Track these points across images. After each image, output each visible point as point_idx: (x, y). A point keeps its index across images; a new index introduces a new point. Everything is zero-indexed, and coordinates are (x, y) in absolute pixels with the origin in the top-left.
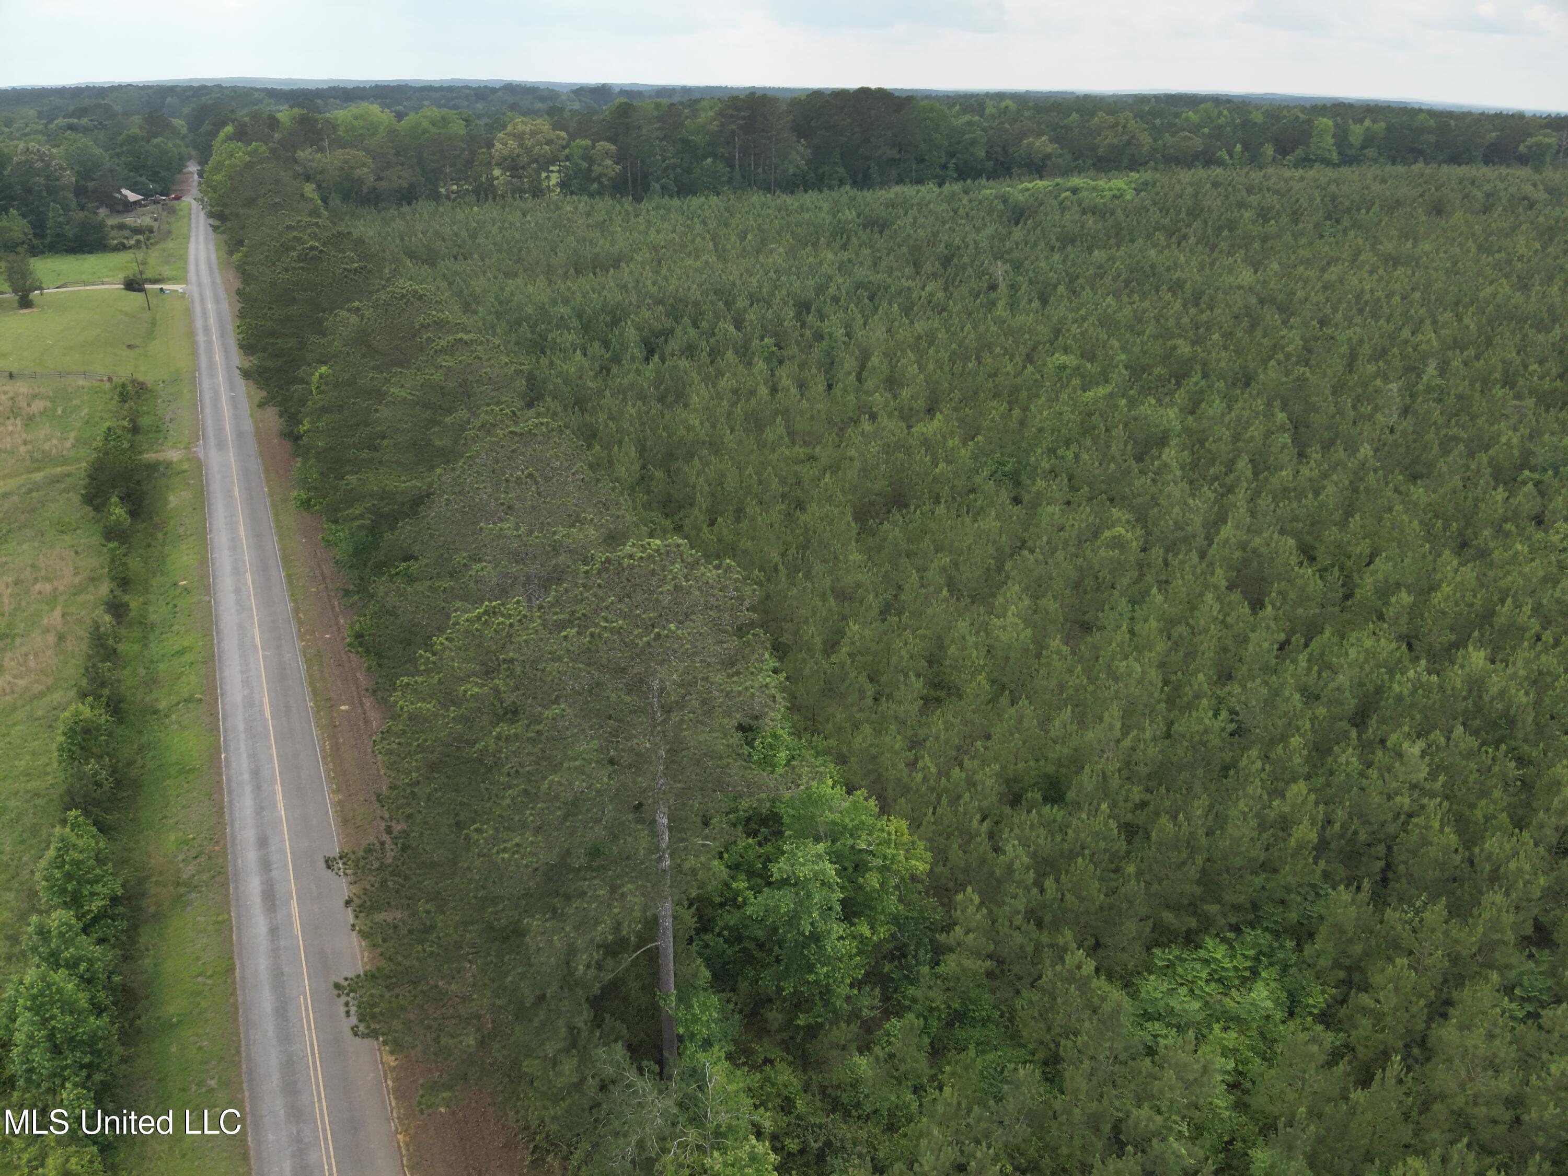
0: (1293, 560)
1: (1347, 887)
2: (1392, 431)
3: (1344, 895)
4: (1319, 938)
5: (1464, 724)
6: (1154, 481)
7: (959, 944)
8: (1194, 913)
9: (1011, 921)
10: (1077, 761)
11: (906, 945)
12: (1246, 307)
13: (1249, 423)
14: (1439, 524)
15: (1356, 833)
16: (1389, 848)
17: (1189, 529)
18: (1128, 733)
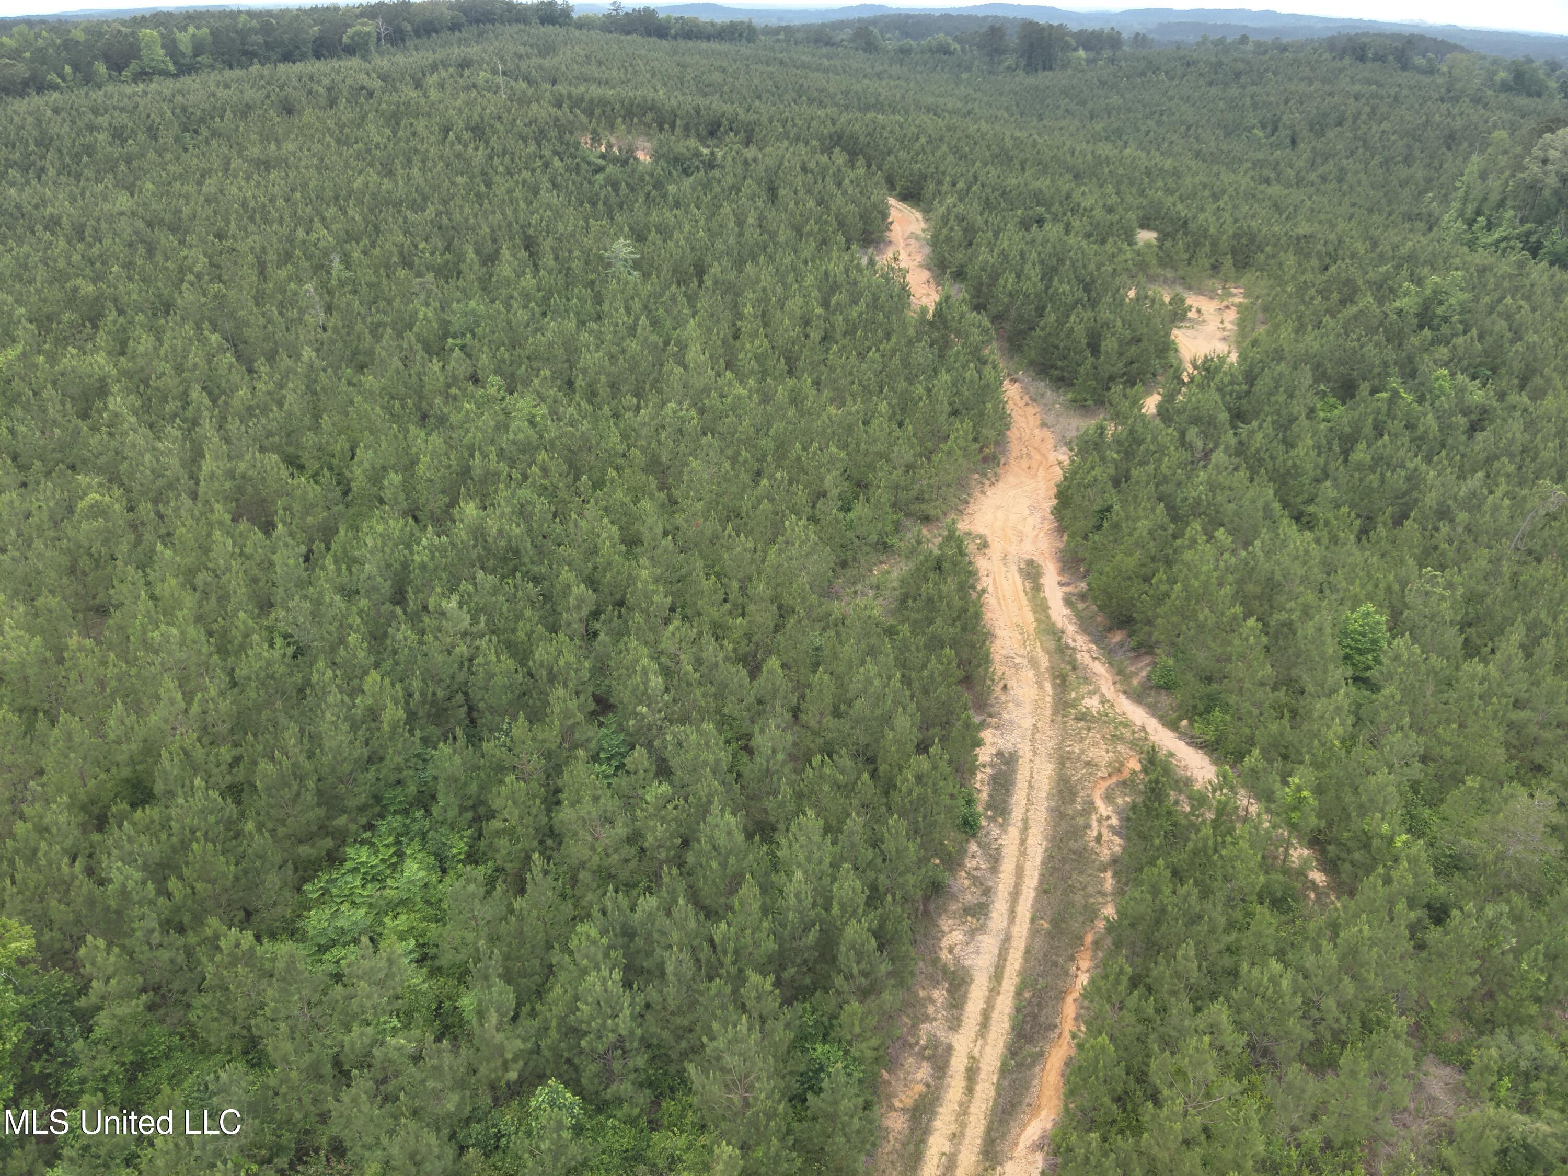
0: (284, 473)
1: (445, 741)
2: (325, 329)
3: (445, 749)
4: (440, 796)
5: (482, 568)
6: (111, 434)
7: (103, 998)
8: (327, 835)
9: (149, 944)
10: (150, 751)
11: (48, 1033)
12: (136, 233)
13: (185, 352)
14: (397, 403)
15: (434, 694)
16: (466, 694)
17: (169, 473)
18: (192, 699)
